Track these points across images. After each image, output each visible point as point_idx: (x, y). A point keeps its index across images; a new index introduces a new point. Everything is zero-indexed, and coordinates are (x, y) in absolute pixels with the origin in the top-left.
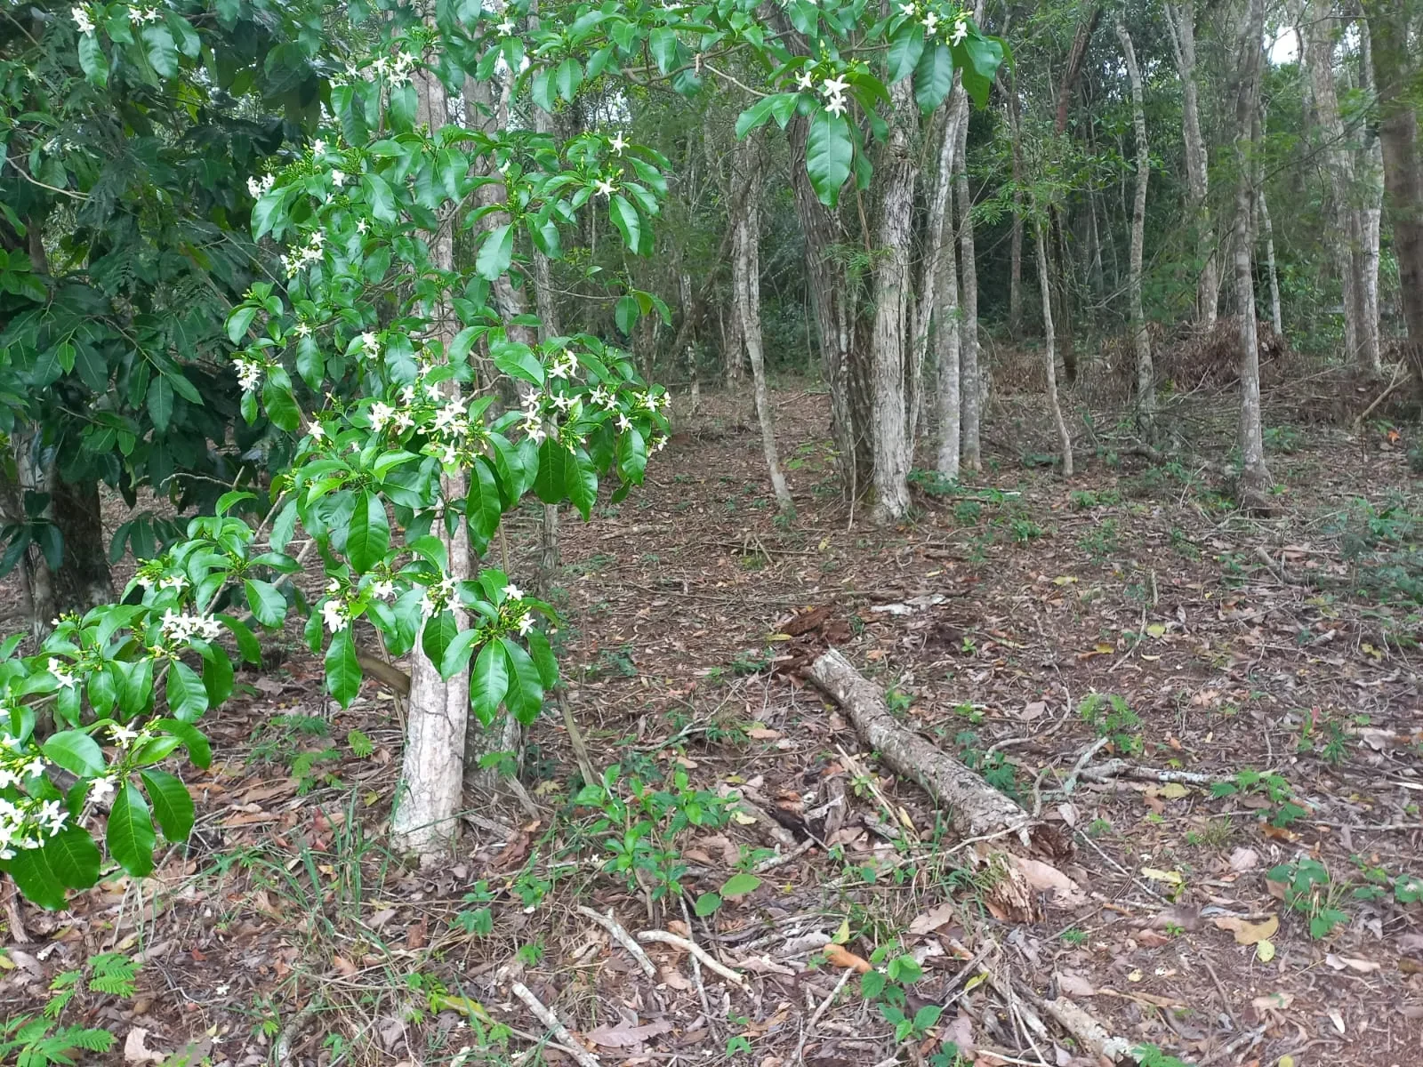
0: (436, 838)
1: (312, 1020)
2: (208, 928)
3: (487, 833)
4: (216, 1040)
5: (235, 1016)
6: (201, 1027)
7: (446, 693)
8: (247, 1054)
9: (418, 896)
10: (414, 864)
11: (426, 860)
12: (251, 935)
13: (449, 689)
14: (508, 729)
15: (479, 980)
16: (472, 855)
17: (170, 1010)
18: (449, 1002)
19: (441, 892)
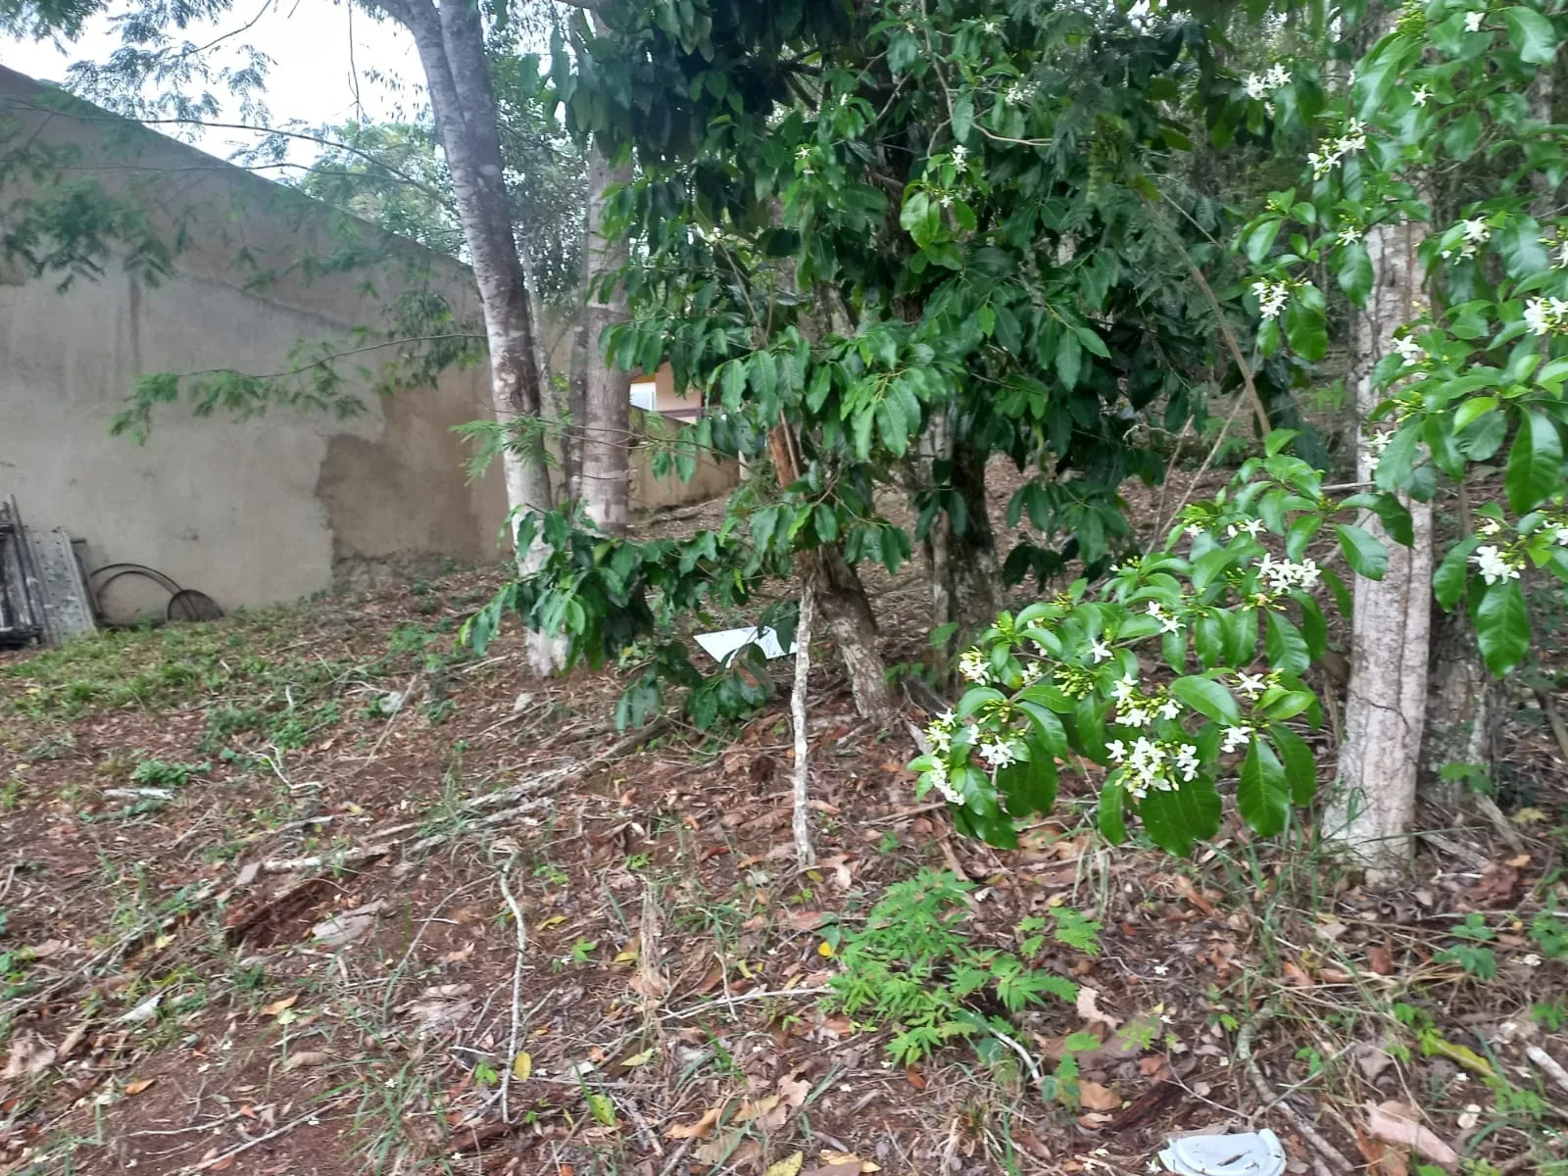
0: (1384, 854)
1: (1269, 1025)
2: (1133, 903)
3: (1452, 858)
4: (1166, 1019)
5: (1182, 1000)
6: (1146, 1002)
7: (1399, 683)
8: (1202, 1043)
9: (1371, 916)
10: (1357, 879)
11: (1373, 877)
12: (1179, 920)
13: (1404, 679)
14: (1476, 736)
15: (1475, 1029)
16: (1434, 881)
17: (1111, 977)
18: (1443, 1046)
19: (1401, 916)
